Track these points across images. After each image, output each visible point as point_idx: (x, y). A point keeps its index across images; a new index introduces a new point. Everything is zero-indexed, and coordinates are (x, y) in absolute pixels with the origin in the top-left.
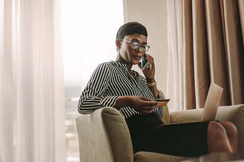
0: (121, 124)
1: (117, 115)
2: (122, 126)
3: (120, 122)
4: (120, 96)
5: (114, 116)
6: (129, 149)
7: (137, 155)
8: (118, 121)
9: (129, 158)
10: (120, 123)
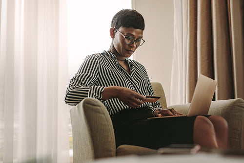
0: (103, 115)
1: (98, 106)
2: (104, 117)
3: (101, 113)
4: (106, 87)
5: (95, 107)
6: (110, 142)
7: (120, 149)
8: (99, 113)
9: (110, 151)
10: (101, 115)
